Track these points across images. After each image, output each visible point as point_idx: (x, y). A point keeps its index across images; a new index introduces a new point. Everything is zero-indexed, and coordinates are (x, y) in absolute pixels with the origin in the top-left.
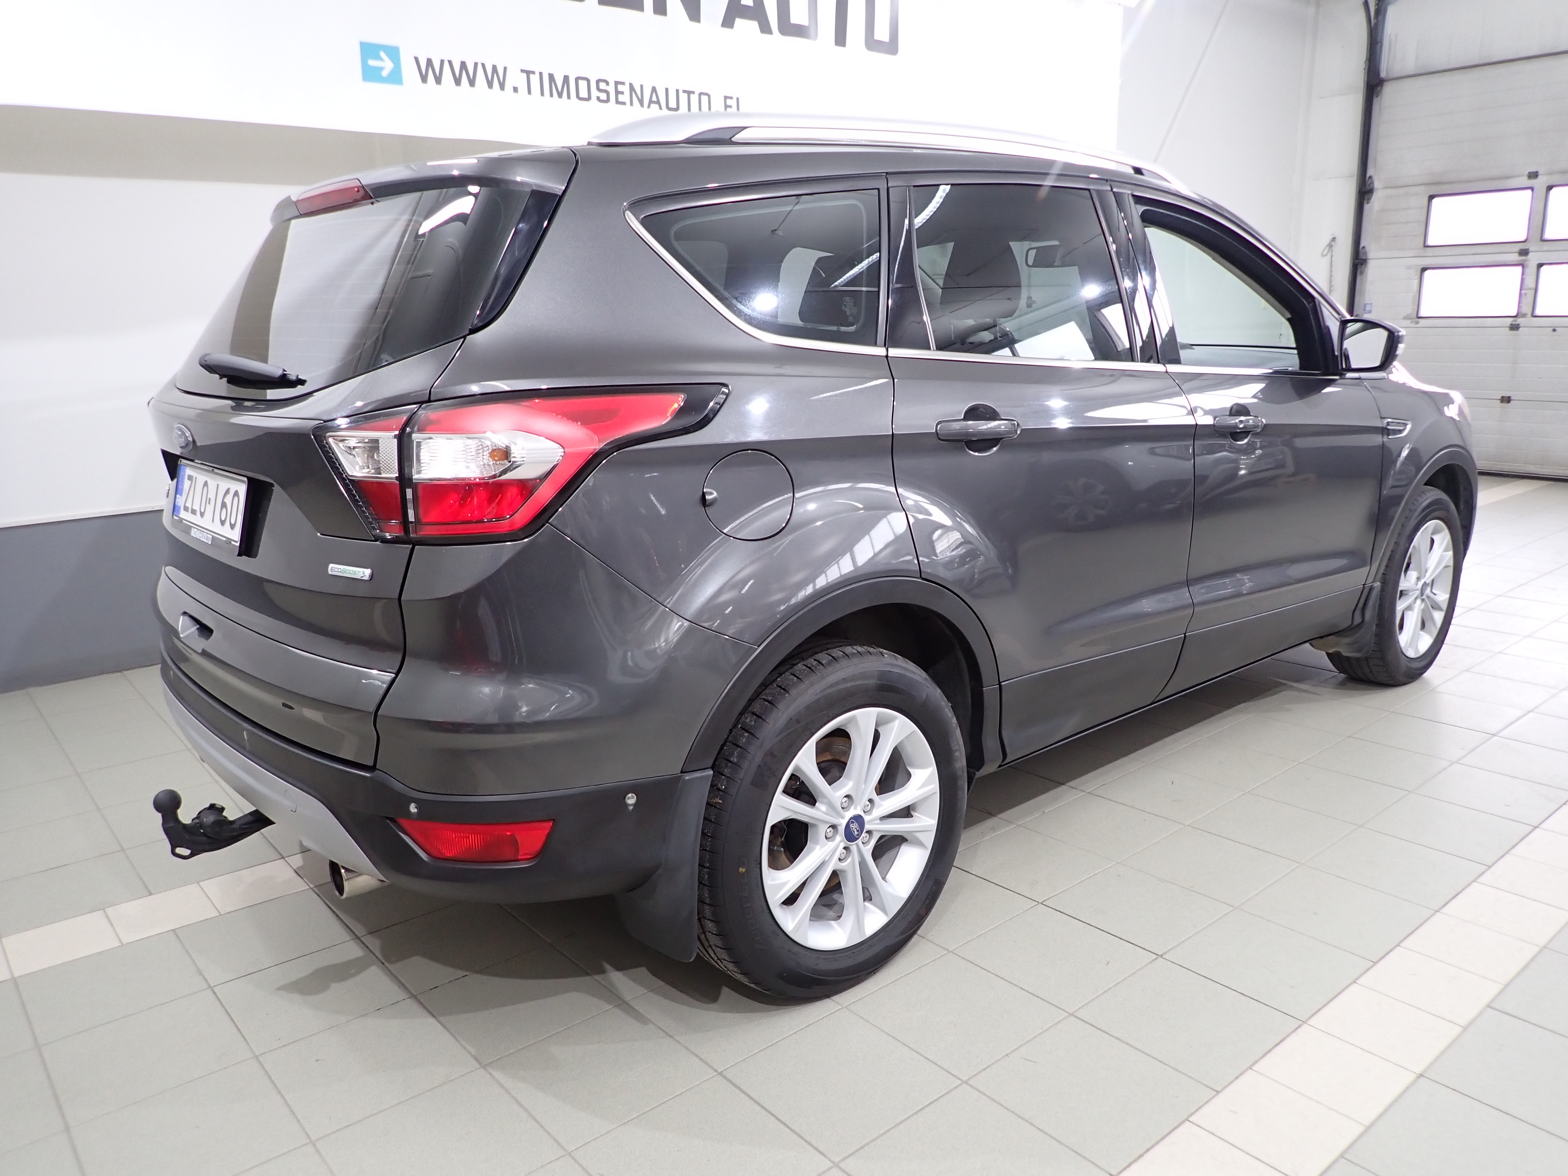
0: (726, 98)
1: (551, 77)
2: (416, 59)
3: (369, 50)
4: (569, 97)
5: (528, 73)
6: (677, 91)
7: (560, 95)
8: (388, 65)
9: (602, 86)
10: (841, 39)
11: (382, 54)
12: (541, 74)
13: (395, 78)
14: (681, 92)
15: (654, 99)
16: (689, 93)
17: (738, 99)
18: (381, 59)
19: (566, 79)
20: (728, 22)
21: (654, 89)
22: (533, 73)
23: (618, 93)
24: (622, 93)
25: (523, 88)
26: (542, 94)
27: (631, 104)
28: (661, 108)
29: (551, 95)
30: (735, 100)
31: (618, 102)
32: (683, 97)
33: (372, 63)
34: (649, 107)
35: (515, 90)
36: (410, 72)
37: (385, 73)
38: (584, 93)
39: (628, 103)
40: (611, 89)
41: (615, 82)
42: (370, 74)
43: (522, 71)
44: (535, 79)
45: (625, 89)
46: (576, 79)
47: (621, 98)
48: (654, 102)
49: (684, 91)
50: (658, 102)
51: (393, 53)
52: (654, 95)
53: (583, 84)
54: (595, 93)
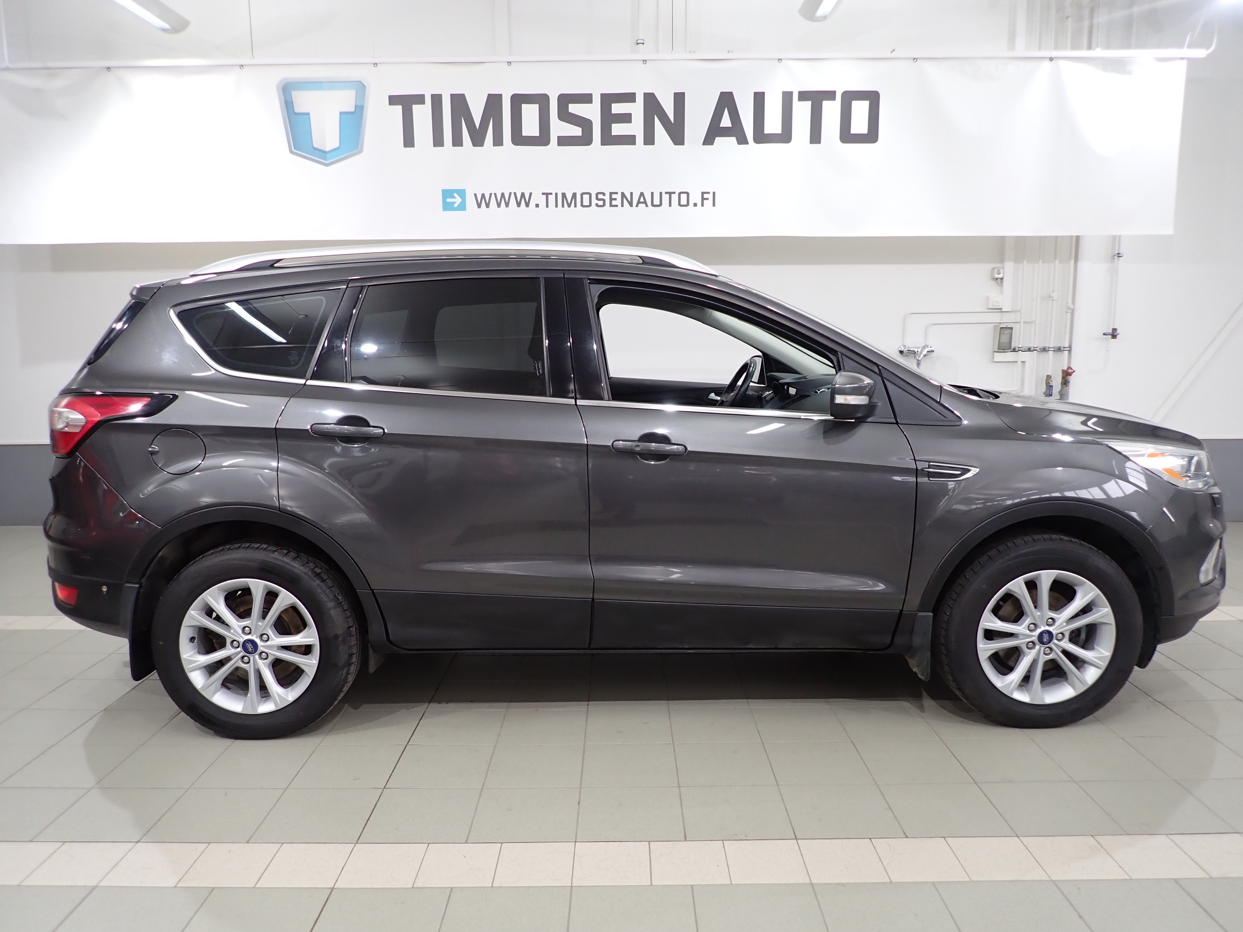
0: (703, 193)
1: (564, 195)
2: (475, 195)
3: (447, 194)
4: (575, 206)
5: (547, 194)
6: (661, 193)
7: (569, 205)
8: (458, 200)
9: (600, 196)
10: (815, 137)
11: (455, 195)
12: (556, 194)
13: (462, 207)
14: (663, 194)
15: (642, 200)
16: (670, 194)
17: (714, 193)
18: (454, 198)
19: (574, 195)
20: (709, 140)
21: (642, 194)
22: (551, 194)
23: (611, 199)
24: (615, 199)
25: (543, 203)
26: (556, 206)
27: (622, 206)
28: (647, 206)
29: (563, 206)
30: (711, 194)
31: (611, 205)
32: (666, 197)
33: (448, 200)
34: (637, 206)
35: (537, 206)
36: (471, 202)
37: (456, 205)
38: (586, 202)
39: (620, 205)
40: (607, 198)
41: (610, 193)
42: (447, 207)
43: (543, 194)
44: (552, 198)
45: (619, 197)
46: (581, 194)
47: (614, 203)
48: (642, 203)
49: (666, 193)
50: (645, 202)
51: (462, 193)
52: (642, 197)
53: (586, 197)
54: (594, 201)
